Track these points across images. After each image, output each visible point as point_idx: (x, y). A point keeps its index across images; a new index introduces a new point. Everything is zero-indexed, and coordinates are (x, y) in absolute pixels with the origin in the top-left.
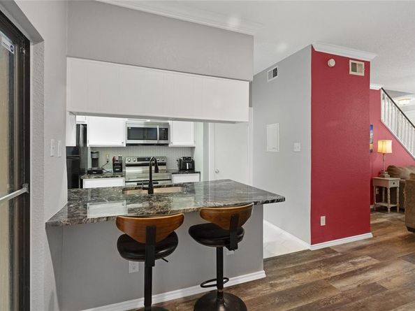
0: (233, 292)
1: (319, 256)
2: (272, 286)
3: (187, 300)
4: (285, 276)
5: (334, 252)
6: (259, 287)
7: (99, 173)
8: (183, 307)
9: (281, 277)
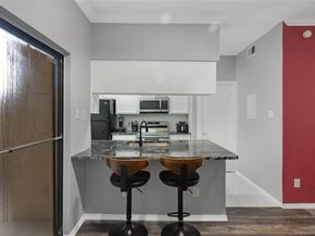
0: (195, 226)
1: (288, 214)
2: (230, 228)
3: (160, 223)
4: (246, 224)
5: (309, 214)
6: (219, 227)
7: (124, 131)
8: (156, 227)
9: (242, 224)
